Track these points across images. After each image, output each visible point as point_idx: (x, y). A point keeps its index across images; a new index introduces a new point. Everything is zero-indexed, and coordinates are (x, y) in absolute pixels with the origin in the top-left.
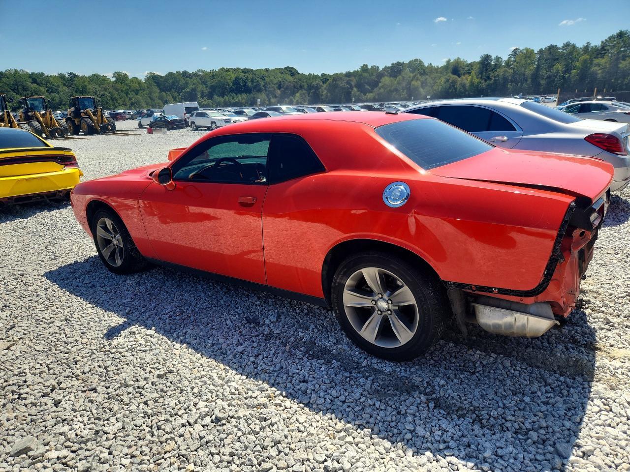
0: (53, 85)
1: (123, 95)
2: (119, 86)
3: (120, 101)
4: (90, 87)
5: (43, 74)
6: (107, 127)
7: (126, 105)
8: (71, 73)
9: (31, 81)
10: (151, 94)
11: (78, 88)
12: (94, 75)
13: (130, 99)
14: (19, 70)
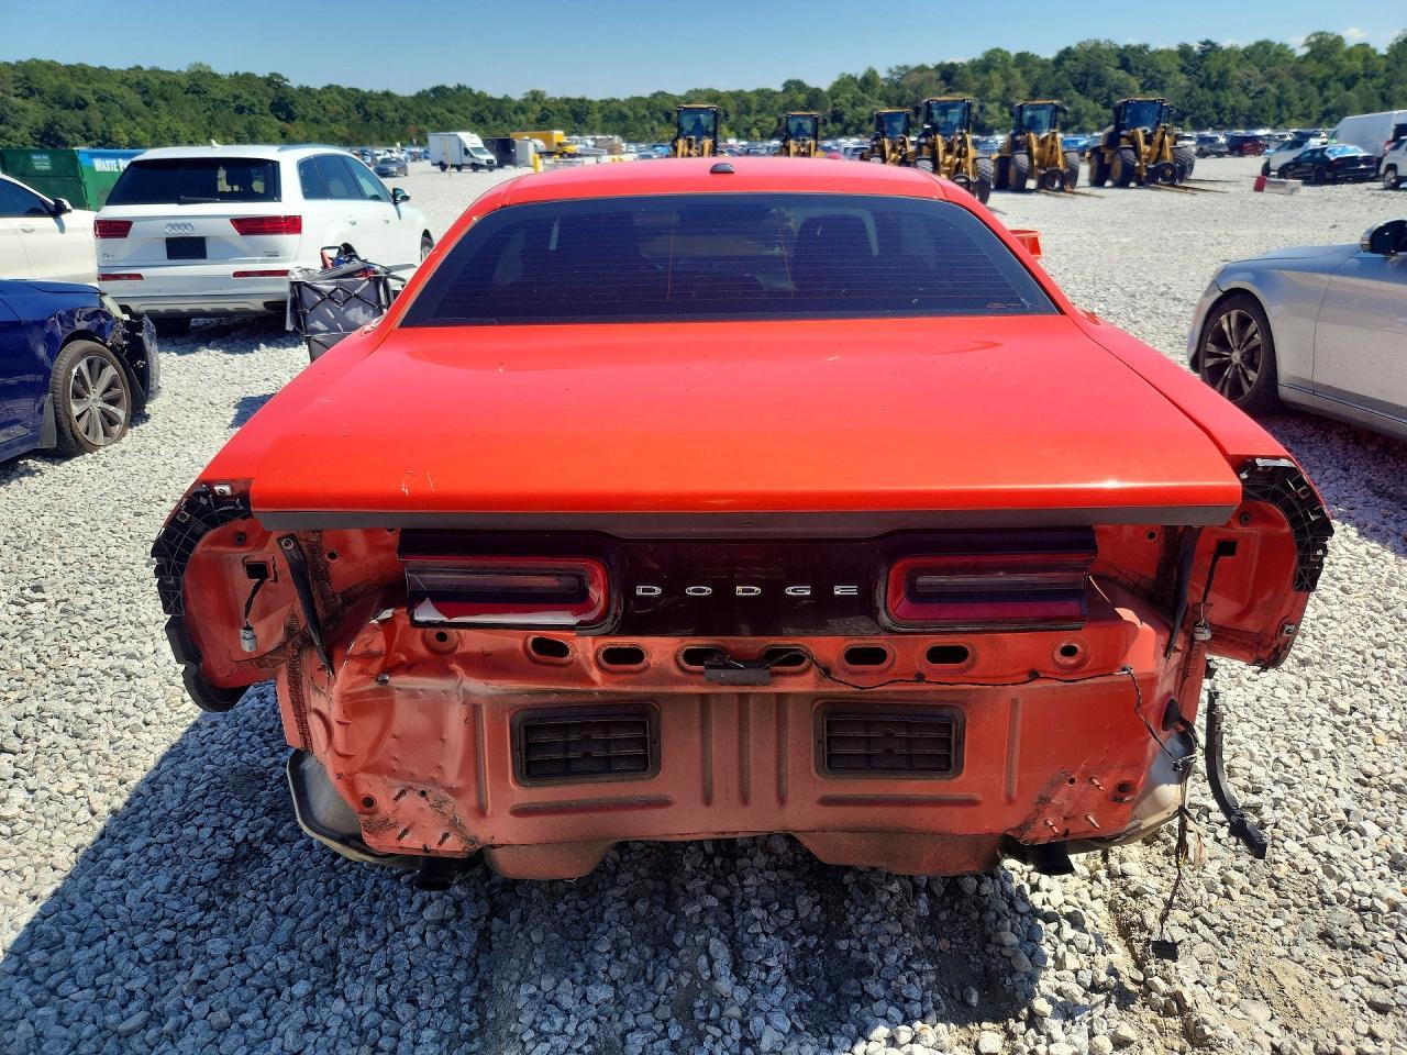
0: (1159, 71)
1: (1313, 90)
2: (1311, 66)
3: (1298, 108)
4: (1237, 73)
5: (1145, 47)
6: (1163, 171)
7: (1307, 116)
8: (1207, 42)
9: (1117, 64)
10: (1388, 88)
11: (1208, 77)
12: (1259, 44)
13: (1326, 101)
14: (1102, 41)
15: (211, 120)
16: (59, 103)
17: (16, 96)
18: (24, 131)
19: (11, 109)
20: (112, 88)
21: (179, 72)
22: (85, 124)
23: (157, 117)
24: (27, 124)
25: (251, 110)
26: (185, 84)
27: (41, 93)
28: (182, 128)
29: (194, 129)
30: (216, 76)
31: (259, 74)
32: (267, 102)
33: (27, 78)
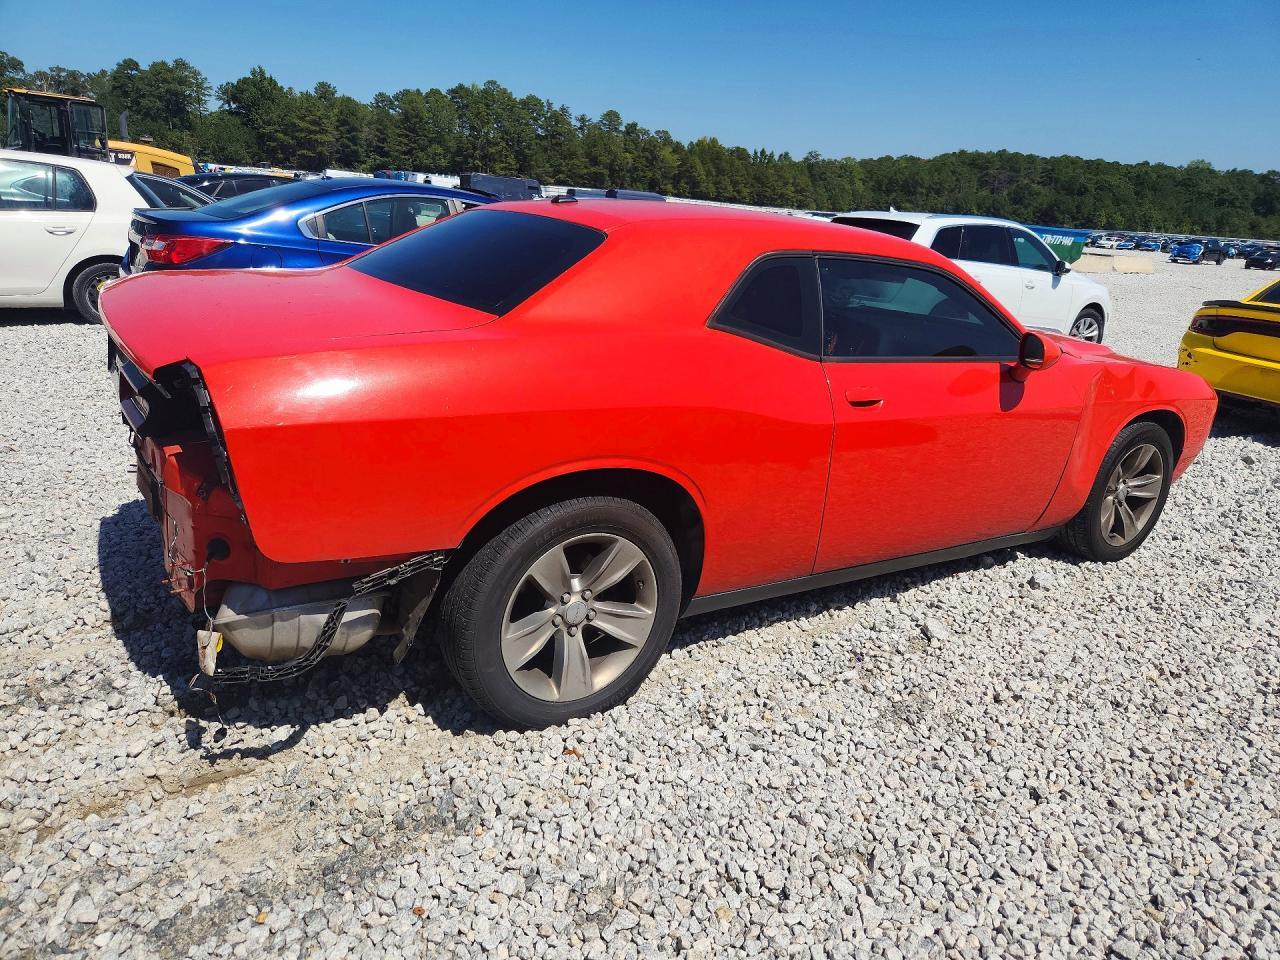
15: (1188, 211)
16: (1066, 190)
17: (1039, 183)
18: (1031, 209)
19: (1030, 193)
20: (1114, 180)
21: (1181, 167)
22: (1077, 207)
23: (1140, 205)
24: (1035, 205)
25: (1232, 204)
26: (1179, 177)
27: (1057, 181)
28: (1156, 215)
29: (1167, 216)
30: (1212, 172)
31: (1257, 171)
32: (1252, 196)
33: (1052, 170)
